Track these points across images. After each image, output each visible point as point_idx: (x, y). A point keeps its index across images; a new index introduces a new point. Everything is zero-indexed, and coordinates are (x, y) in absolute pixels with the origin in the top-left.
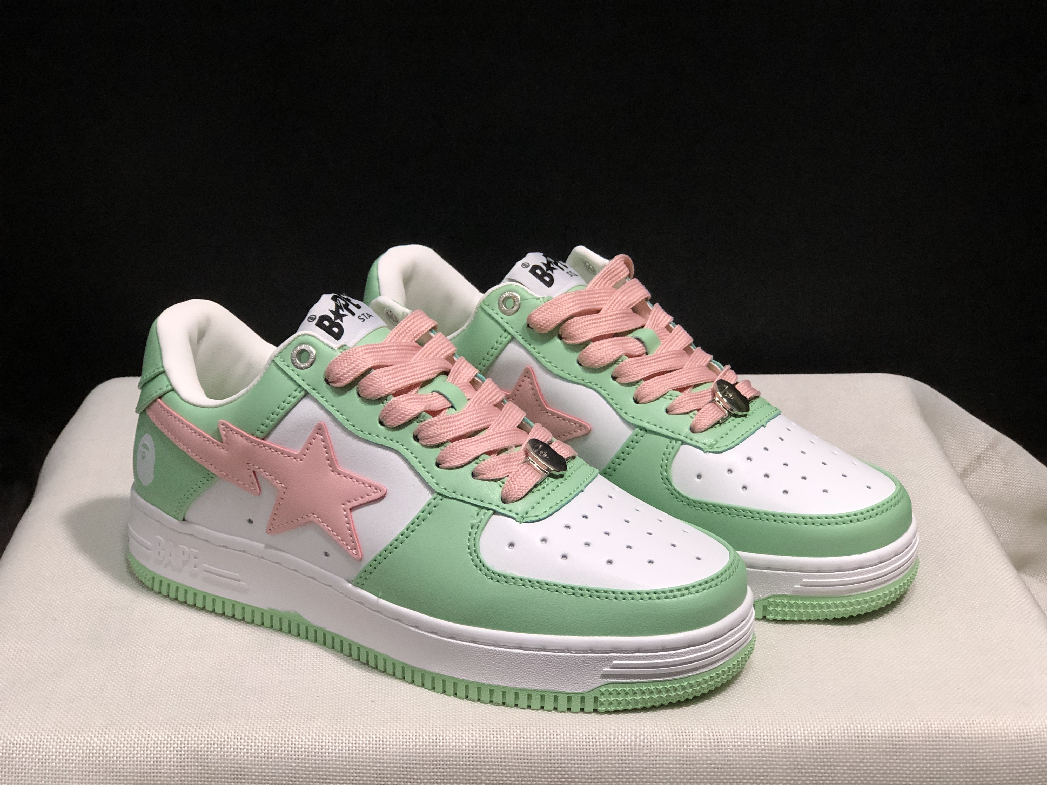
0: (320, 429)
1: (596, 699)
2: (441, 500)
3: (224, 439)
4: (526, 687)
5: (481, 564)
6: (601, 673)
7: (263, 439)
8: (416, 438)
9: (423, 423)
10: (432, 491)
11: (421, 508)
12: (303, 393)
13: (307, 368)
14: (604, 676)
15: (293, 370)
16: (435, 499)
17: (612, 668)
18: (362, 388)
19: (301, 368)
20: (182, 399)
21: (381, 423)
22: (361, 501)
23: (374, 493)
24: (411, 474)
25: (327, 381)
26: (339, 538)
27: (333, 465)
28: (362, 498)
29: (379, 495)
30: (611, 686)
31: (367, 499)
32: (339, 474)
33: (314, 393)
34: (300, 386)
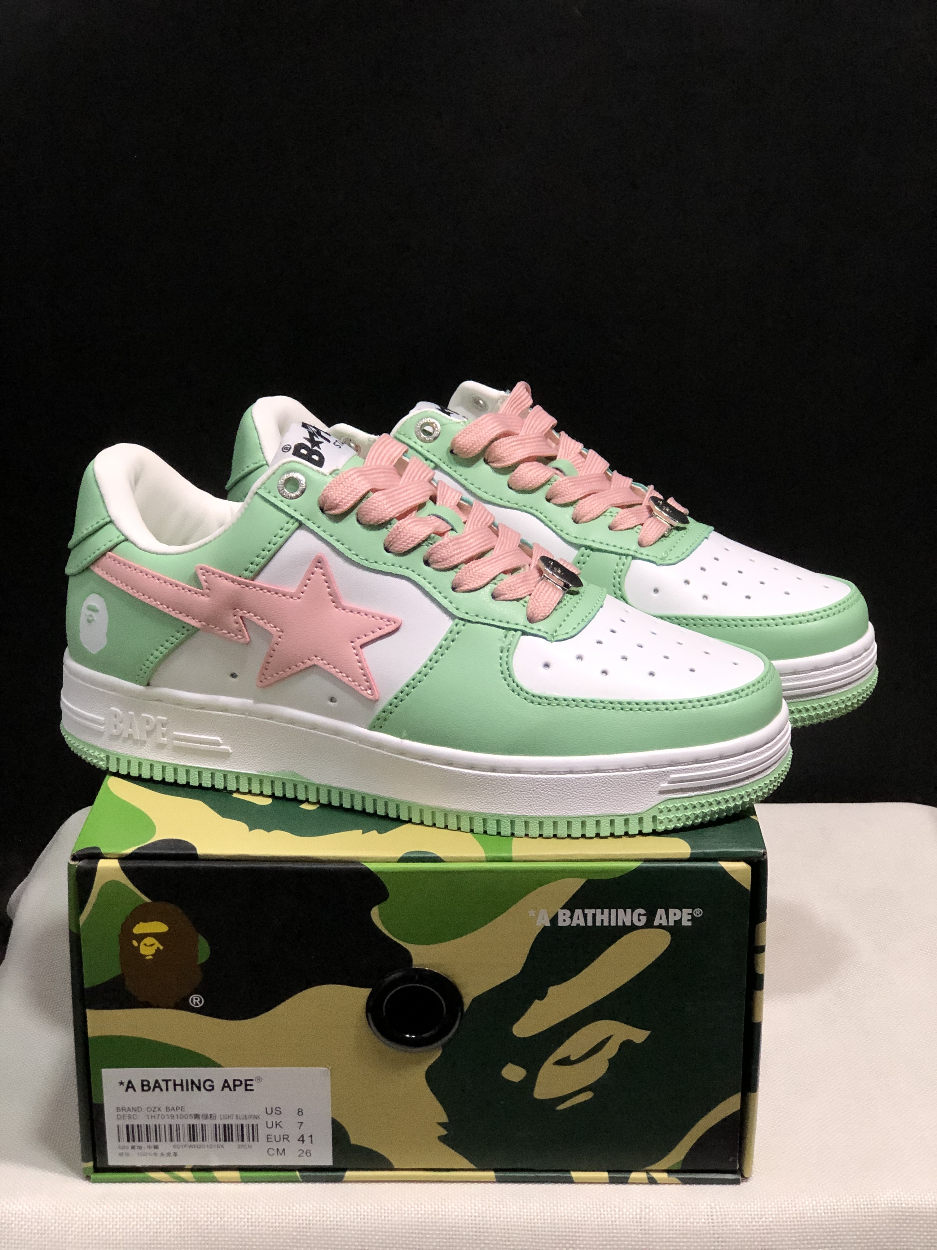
0: (319, 562)
1: (654, 818)
2: (464, 625)
3: (205, 584)
4: (580, 814)
5: (518, 688)
6: (659, 789)
7: (253, 580)
8: (427, 563)
9: (434, 546)
10: (453, 616)
11: (442, 635)
12: (296, 524)
13: (297, 497)
14: (662, 792)
15: (282, 501)
16: (456, 625)
17: (669, 783)
18: (364, 513)
19: (292, 498)
20: (140, 549)
21: (387, 550)
22: (372, 636)
23: (387, 625)
24: (426, 600)
25: (322, 510)
26: (350, 679)
27: (336, 601)
28: (373, 632)
29: (393, 627)
30: (669, 802)
31: (380, 633)
32: (344, 610)
33: (309, 524)
34: (292, 517)
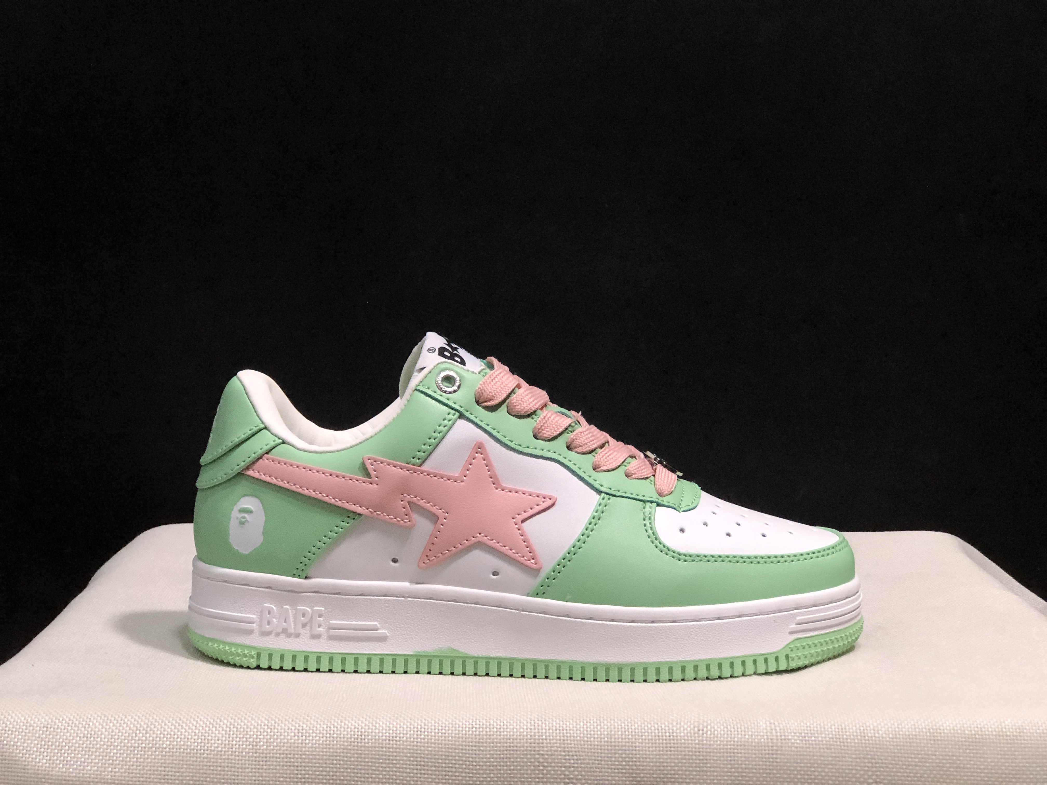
0: (480, 448)
1: (787, 657)
2: (609, 499)
3: (373, 473)
4: (728, 656)
5: (665, 549)
6: (789, 630)
7: (419, 466)
8: (569, 448)
9: (574, 433)
10: (599, 492)
11: (593, 508)
12: (457, 414)
13: (455, 391)
14: (791, 633)
15: (441, 396)
16: (603, 499)
17: (797, 624)
18: (515, 404)
19: (450, 393)
20: (298, 449)
21: (535, 437)
22: (531, 512)
23: (543, 502)
24: (575, 479)
25: (478, 403)
26: (513, 551)
27: (496, 482)
28: (531, 509)
29: (549, 503)
30: (796, 642)
31: (537, 509)
32: (503, 490)
33: (467, 414)
34: (453, 409)
